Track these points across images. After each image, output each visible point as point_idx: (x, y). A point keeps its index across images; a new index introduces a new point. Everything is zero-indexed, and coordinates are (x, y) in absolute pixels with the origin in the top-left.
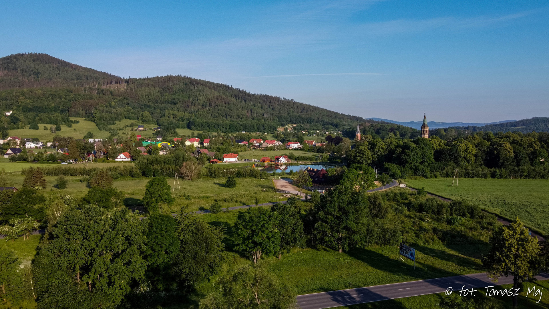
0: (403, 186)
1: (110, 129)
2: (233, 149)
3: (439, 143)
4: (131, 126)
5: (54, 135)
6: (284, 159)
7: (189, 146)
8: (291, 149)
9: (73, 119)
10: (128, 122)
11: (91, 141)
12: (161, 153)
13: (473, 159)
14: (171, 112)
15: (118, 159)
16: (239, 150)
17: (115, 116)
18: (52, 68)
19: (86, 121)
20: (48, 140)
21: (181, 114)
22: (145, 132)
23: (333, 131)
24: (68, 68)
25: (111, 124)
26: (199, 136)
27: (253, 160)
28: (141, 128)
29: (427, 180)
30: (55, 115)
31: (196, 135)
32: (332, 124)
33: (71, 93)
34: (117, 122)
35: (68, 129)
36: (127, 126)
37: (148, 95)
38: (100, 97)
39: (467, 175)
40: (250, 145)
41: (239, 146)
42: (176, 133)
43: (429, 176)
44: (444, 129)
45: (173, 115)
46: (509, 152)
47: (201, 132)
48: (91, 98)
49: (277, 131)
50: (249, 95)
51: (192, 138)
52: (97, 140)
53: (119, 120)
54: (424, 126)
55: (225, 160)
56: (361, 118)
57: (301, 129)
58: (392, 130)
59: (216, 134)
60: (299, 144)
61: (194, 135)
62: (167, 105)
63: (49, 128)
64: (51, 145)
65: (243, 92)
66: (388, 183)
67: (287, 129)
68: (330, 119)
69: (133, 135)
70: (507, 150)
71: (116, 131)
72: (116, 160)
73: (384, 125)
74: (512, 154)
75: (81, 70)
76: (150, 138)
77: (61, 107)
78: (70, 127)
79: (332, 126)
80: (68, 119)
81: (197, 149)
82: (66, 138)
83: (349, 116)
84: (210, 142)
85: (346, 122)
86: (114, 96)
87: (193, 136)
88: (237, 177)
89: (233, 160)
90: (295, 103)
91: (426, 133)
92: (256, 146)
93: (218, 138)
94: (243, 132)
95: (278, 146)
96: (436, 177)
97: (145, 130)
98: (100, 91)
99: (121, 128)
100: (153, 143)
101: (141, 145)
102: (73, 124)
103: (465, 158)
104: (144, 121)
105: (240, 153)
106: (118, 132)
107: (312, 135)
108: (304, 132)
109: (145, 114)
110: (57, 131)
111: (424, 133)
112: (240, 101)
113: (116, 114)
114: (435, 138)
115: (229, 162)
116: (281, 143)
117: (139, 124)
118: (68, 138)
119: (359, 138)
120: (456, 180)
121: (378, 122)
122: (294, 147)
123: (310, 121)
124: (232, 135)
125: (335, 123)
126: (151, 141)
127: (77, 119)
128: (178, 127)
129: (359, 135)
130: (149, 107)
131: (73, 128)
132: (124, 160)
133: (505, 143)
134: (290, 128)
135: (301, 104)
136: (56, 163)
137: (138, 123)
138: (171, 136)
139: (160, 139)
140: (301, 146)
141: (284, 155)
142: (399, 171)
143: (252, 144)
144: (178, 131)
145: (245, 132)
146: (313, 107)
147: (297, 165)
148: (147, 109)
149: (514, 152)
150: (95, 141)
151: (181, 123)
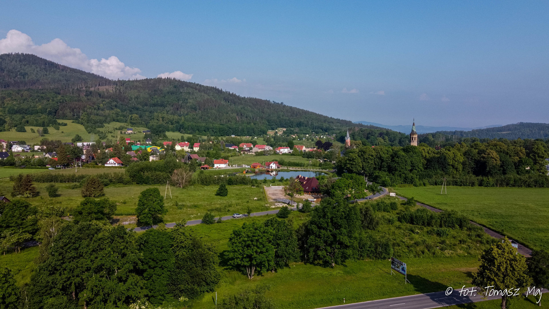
0: (392, 194)
1: (99, 132)
2: (223, 154)
3: (428, 151)
4: (121, 129)
5: (41, 138)
6: (274, 165)
7: (179, 151)
8: (281, 154)
9: (60, 121)
10: (118, 125)
11: (79, 144)
12: (151, 158)
13: (460, 167)
14: (160, 115)
15: (107, 164)
16: (229, 154)
17: (104, 118)
18: (38, 69)
19: (73, 123)
20: (35, 143)
21: (171, 117)
22: (135, 135)
23: (322, 135)
24: (55, 69)
25: (99, 127)
26: (189, 140)
27: (244, 166)
28: (130, 132)
29: (416, 188)
30: (42, 117)
31: (185, 138)
32: (322, 129)
33: (58, 95)
34: (106, 125)
35: (56, 131)
36: (116, 129)
37: (137, 98)
38: (88, 99)
39: (456, 183)
40: (241, 149)
41: (230, 151)
42: (165, 136)
43: (418, 184)
44: (431, 134)
45: (163, 118)
46: (496, 160)
47: (191, 136)
48: (79, 101)
49: (267, 135)
50: (238, 98)
51: (182, 142)
52: (85, 144)
53: (107, 122)
54: (413, 133)
55: (216, 166)
56: (350, 122)
57: (291, 133)
58: (381, 135)
59: (205, 138)
60: (289, 149)
61: (183, 138)
62: (156, 108)
63: (36, 131)
64: (39, 149)
65: (233, 95)
66: (378, 192)
67: (276, 132)
68: (320, 123)
69: (122, 139)
70: (493, 158)
71: (105, 134)
72: (106, 165)
73: (373, 130)
74: (499, 163)
75: (69, 71)
76: (139, 141)
77: (48, 109)
78: (58, 129)
79: (321, 131)
80: (55, 121)
81: (187, 154)
82: (54, 141)
83: (338, 121)
84: (200, 147)
85: (335, 126)
86: (102, 98)
87: (183, 140)
88: (229, 184)
89: (223, 166)
90: (285, 106)
91: (415, 140)
92: (246, 151)
93: (208, 142)
94: (233, 136)
95: (268, 151)
96: (424, 185)
97: (134, 133)
98: (89, 93)
99: (110, 131)
100: (143, 147)
101: (130, 149)
102: (60, 127)
103: (453, 166)
104: (133, 124)
105: (230, 158)
106: (107, 134)
107: (302, 139)
108: (294, 137)
109: (133, 117)
110: (45, 133)
111: (413, 140)
112: (229, 104)
113: (104, 116)
114: (424, 146)
115: (220, 168)
116: (271, 148)
117: (128, 127)
118: (56, 142)
119: (349, 144)
120: (444, 188)
121: (367, 126)
122: (284, 152)
123: (299, 125)
124: (222, 139)
125: (325, 127)
126: (141, 145)
127: (65, 121)
128: (168, 131)
129: (348, 140)
130: (137, 109)
131: (60, 131)
132: (114, 165)
133: (492, 151)
134: (280, 131)
135: (291, 108)
136: (44, 168)
137: (127, 125)
138: (160, 140)
139: (149, 143)
140: (291, 151)
141: (275, 161)
142: (389, 179)
143: (242, 148)
144: (168, 134)
145: (235, 135)
146: (303, 110)
147: (288, 171)
148: (136, 112)
149: (500, 161)
150: (83, 145)
151: (170, 126)
